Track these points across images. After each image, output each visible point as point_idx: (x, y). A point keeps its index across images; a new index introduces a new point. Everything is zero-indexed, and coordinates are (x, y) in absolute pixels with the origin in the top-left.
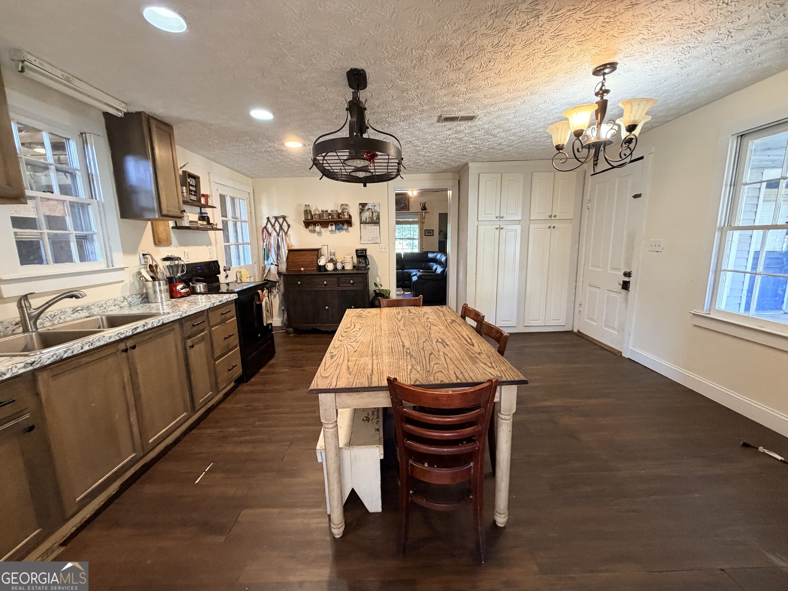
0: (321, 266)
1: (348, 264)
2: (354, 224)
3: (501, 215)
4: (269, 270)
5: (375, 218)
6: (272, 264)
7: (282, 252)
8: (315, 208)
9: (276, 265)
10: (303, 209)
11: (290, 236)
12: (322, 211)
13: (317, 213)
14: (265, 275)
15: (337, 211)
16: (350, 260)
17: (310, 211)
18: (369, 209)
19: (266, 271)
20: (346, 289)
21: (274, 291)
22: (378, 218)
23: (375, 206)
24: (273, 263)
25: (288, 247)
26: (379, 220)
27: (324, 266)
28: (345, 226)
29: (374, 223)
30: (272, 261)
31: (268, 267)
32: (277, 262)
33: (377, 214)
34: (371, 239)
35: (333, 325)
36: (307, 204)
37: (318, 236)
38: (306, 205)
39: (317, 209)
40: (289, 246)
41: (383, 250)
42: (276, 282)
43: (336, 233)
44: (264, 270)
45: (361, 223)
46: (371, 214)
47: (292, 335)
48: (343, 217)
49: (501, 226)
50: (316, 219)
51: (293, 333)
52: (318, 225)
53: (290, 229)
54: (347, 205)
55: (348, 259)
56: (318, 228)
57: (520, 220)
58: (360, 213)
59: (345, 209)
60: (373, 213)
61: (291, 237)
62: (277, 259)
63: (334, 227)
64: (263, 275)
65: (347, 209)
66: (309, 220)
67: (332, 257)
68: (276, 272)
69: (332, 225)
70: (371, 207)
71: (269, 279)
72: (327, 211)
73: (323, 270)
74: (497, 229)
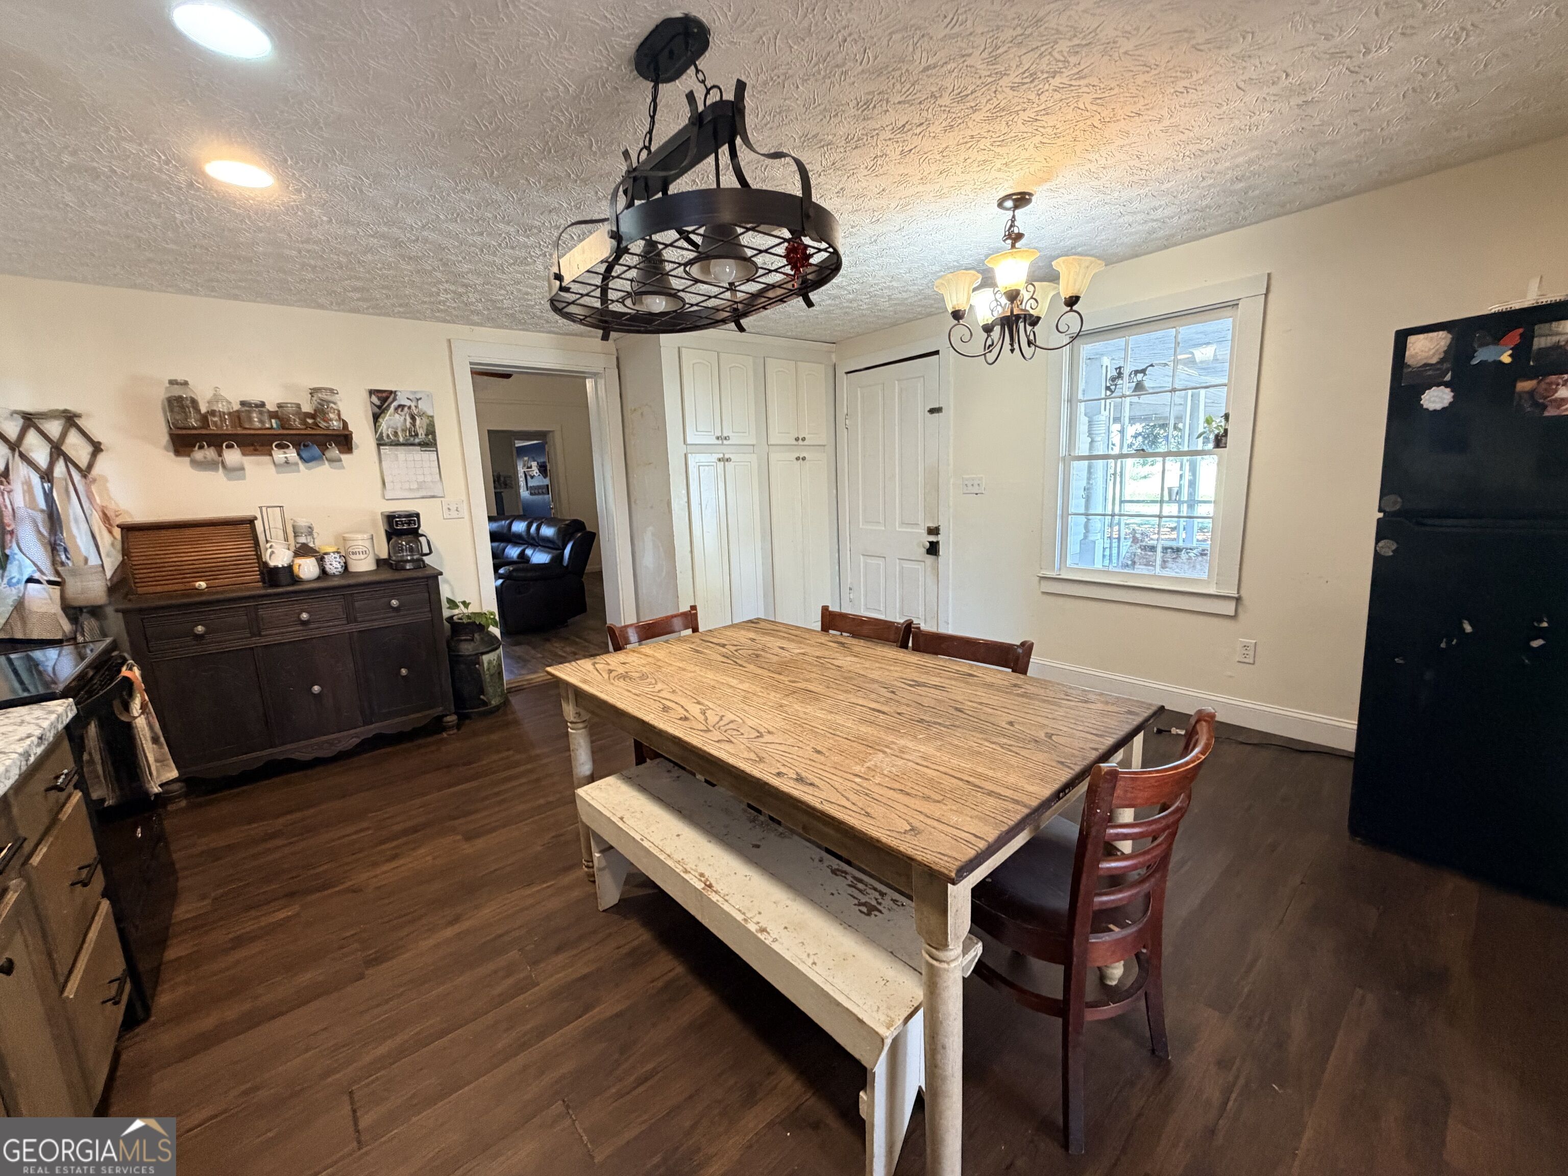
0: (276, 568)
1: (362, 556)
2: (357, 447)
3: (725, 435)
5: (421, 432)
8: (209, 395)
10: (160, 394)
11: (105, 480)
12: (243, 403)
13: (220, 407)
15: (298, 406)
16: (368, 544)
17: (194, 402)
18: (401, 407)
20: (376, 625)
22: (431, 431)
23: (418, 400)
25: (106, 518)
26: (435, 439)
27: (290, 568)
28: (334, 452)
29: (419, 444)
33: (426, 421)
34: (415, 486)
36: (180, 378)
37: (229, 479)
38: (172, 382)
39: (217, 398)
40: (110, 514)
41: (454, 514)
43: (298, 471)
45: (379, 445)
46: (409, 420)
47: (183, 803)
48: (323, 424)
49: (727, 456)
50: (224, 425)
51: (186, 795)
52: (230, 447)
53: (101, 458)
54: (332, 391)
55: (360, 543)
56: (233, 456)
57: (753, 445)
58: (376, 418)
59: (328, 402)
60: (413, 418)
61: (108, 485)
63: (292, 454)
65: (335, 403)
66: (194, 428)
67: (302, 540)
69: (280, 446)
70: (408, 403)
72: (263, 405)
73: (284, 579)
74: (719, 460)
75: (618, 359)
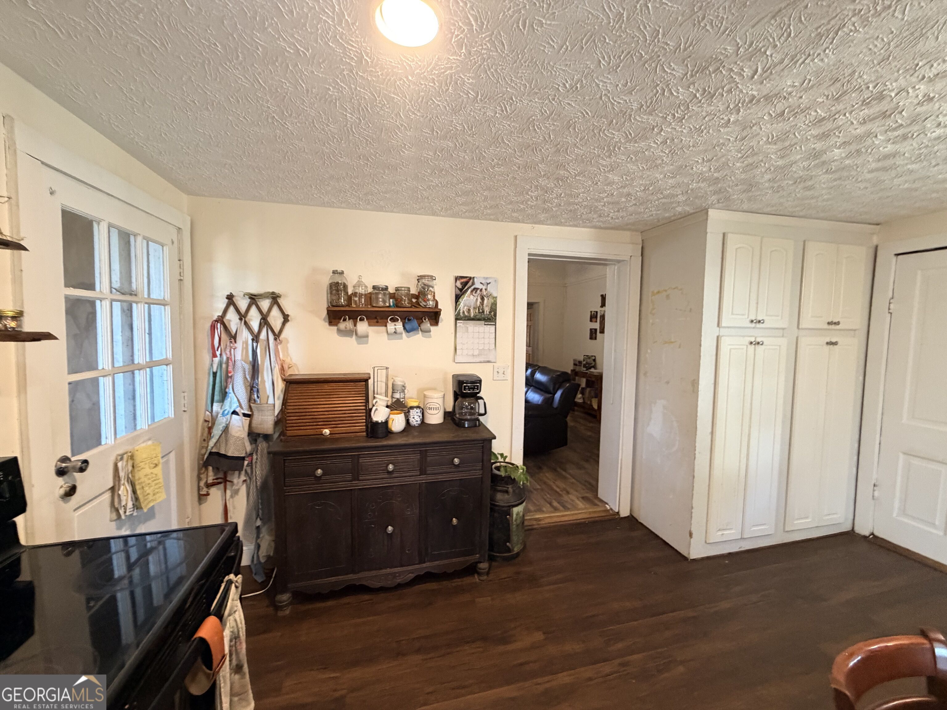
0: (377, 423)
1: (435, 412)
2: (442, 320)
3: (759, 318)
4: (226, 429)
5: (487, 310)
6: (234, 413)
7: (264, 382)
8: (355, 282)
9: (245, 415)
10: (326, 281)
11: (288, 342)
12: (374, 287)
13: (361, 290)
14: (212, 443)
15: (409, 289)
16: (440, 401)
17: (345, 287)
18: (476, 289)
19: (217, 432)
20: (440, 478)
21: (235, 481)
22: (494, 309)
23: (488, 284)
24: (238, 410)
25: (282, 369)
26: (495, 315)
27: (386, 422)
28: (427, 325)
29: (484, 319)
30: (235, 406)
31: (221, 422)
32: (250, 408)
33: (491, 300)
34: (476, 353)
35: (405, 569)
36: (339, 270)
37: (359, 344)
38: (334, 272)
39: (359, 284)
40: (286, 367)
41: (501, 376)
42: (243, 459)
43: (401, 338)
44: (210, 429)
45: (456, 319)
46: (479, 300)
48: (423, 304)
49: (759, 340)
50: (360, 304)
51: (291, 603)
52: (362, 320)
53: (288, 325)
54: (432, 278)
55: (435, 401)
56: (363, 327)
57: (783, 329)
58: (458, 298)
59: (429, 286)
60: (482, 299)
61: (289, 345)
62: (250, 400)
63: (399, 326)
64: (206, 440)
65: (433, 287)
66: (343, 306)
67: (397, 396)
68: (244, 434)
69: (393, 320)
70: (480, 286)
71: (223, 452)
72: (386, 288)
73: (381, 431)
74: (751, 343)
75: (642, 248)
